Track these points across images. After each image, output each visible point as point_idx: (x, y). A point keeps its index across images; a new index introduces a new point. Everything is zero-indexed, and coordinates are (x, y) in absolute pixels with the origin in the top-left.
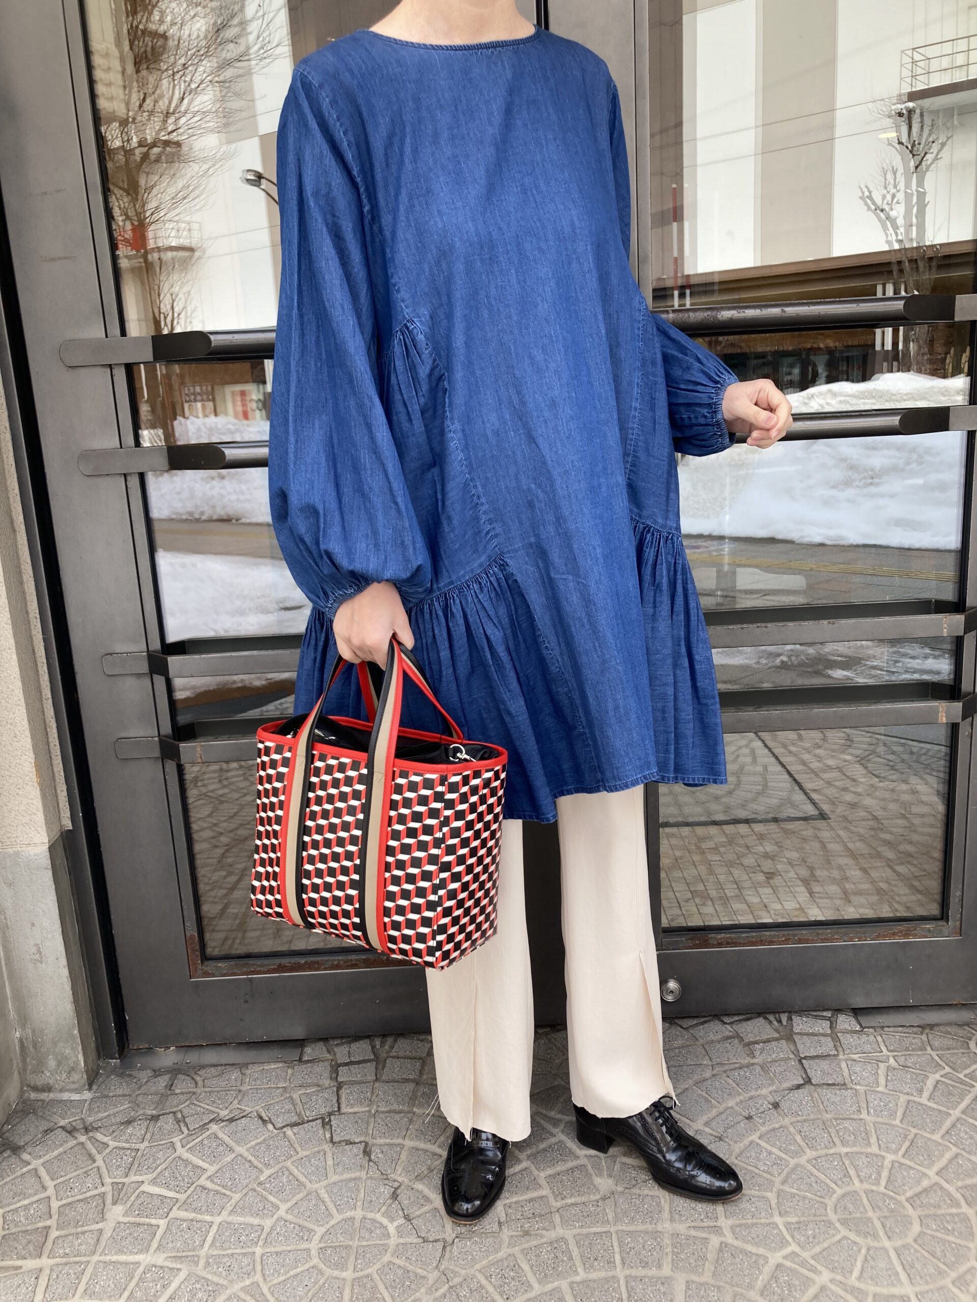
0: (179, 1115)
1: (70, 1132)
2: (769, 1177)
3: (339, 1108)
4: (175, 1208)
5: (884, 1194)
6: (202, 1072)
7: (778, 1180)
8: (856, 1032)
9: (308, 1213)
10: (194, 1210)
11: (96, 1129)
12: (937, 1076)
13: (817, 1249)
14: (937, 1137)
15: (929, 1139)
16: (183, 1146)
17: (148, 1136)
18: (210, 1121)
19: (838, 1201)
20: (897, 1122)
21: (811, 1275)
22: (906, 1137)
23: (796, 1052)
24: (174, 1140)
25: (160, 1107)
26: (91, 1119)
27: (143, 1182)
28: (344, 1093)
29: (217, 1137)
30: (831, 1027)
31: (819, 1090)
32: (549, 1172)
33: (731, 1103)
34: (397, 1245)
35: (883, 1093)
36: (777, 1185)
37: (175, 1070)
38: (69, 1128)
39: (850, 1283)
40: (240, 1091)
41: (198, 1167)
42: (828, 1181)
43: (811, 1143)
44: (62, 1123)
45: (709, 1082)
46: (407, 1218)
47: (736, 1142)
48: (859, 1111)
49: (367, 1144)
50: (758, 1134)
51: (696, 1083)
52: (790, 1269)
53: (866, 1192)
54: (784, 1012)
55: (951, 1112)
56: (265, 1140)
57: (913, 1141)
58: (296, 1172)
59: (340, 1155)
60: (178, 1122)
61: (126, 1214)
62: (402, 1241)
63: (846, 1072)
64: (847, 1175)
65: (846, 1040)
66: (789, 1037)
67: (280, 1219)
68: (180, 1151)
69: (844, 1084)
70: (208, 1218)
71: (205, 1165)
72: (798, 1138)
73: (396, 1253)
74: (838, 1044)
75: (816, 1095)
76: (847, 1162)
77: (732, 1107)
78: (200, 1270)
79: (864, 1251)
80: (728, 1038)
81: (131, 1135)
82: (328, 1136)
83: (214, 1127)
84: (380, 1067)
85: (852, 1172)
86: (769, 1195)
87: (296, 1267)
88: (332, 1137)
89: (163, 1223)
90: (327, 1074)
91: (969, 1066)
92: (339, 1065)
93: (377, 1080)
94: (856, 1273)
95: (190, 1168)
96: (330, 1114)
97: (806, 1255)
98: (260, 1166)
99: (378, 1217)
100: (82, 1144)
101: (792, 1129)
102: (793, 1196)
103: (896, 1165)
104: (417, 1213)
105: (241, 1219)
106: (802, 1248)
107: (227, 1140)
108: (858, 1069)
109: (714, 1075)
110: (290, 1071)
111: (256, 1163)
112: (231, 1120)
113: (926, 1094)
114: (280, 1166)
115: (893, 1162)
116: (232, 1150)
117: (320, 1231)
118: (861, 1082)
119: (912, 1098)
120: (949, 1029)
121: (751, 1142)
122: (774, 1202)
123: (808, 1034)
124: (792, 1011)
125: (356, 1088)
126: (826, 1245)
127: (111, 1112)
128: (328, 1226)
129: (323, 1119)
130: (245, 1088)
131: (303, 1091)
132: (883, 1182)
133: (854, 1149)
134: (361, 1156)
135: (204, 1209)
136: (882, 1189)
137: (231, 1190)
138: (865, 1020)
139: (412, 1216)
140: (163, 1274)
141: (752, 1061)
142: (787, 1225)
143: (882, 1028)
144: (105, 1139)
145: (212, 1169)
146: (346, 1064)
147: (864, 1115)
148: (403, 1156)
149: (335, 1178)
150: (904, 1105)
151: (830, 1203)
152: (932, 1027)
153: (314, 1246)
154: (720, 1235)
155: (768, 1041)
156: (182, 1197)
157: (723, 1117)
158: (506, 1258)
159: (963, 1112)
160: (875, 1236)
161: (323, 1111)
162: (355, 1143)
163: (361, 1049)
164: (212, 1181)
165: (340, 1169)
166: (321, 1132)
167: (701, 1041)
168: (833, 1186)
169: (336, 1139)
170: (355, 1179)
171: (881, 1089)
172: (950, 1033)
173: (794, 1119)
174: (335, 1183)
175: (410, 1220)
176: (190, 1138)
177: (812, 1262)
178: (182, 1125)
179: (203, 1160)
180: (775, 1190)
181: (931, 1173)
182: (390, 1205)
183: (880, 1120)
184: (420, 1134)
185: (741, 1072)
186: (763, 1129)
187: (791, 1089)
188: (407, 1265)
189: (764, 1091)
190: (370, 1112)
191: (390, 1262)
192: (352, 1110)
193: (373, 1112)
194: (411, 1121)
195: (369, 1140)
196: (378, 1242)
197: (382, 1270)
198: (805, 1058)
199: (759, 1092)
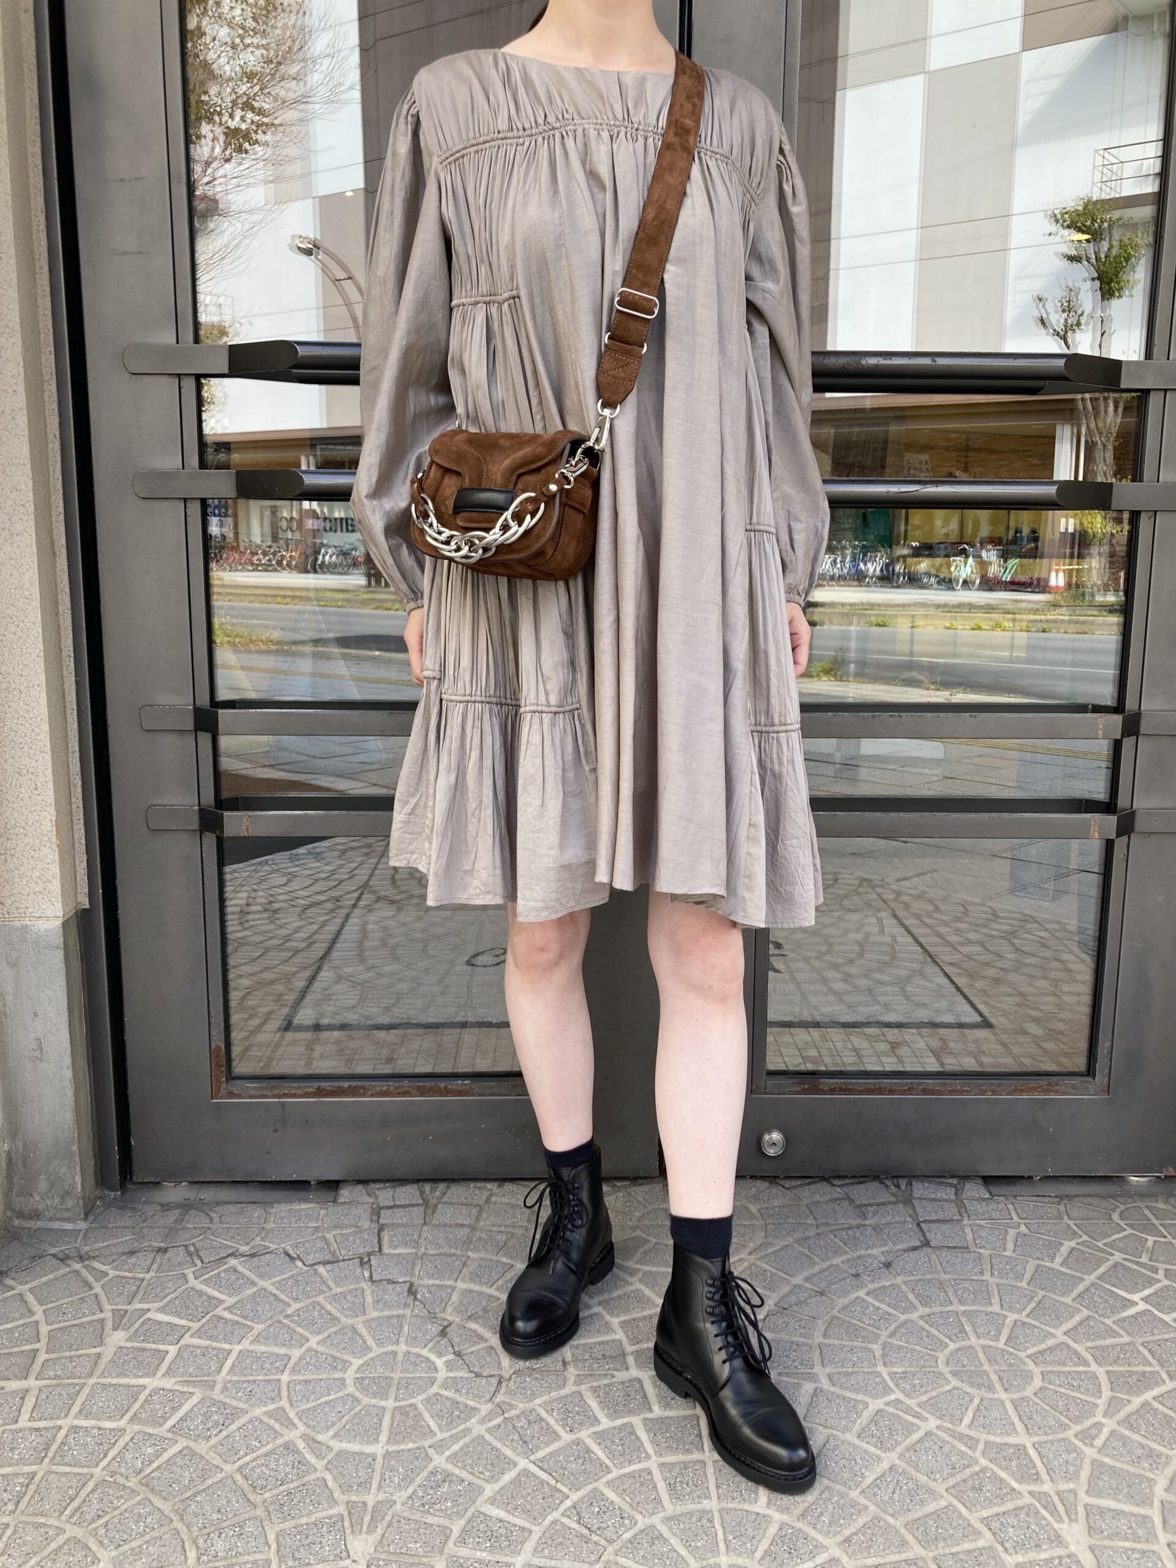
0: (192, 1249)
1: (62, 1260)
2: (875, 1330)
3: (380, 1250)
4: (187, 1336)
5: (1003, 1350)
6: (219, 1209)
7: (884, 1334)
8: (984, 1199)
9: (343, 1345)
10: (210, 1338)
11: (94, 1258)
12: (1073, 1244)
13: (924, 1398)
14: (1067, 1300)
15: (1058, 1301)
16: (196, 1278)
17: (155, 1267)
18: (228, 1256)
19: (951, 1354)
20: (1024, 1284)
21: (916, 1421)
22: (1032, 1298)
23: (915, 1216)
24: (186, 1272)
25: (169, 1240)
26: (87, 1248)
27: (149, 1310)
28: (386, 1236)
29: (235, 1270)
30: (956, 1194)
31: (938, 1252)
32: (623, 1318)
33: (836, 1261)
34: (446, 1378)
35: (1010, 1257)
36: (883, 1339)
37: (186, 1205)
38: (61, 1255)
39: (958, 1429)
40: (263, 1229)
41: (215, 1298)
42: (941, 1336)
43: (925, 1301)
44: (53, 1251)
45: (813, 1240)
46: (458, 1354)
47: (839, 1297)
48: (982, 1273)
49: (412, 1284)
50: (865, 1290)
51: (797, 1241)
52: (893, 1414)
53: (983, 1347)
54: (904, 1177)
55: (1086, 1277)
56: (292, 1276)
57: (1040, 1302)
58: (329, 1307)
59: (380, 1293)
60: (190, 1254)
61: (129, 1339)
62: (451, 1375)
63: (970, 1237)
64: (962, 1330)
65: (973, 1207)
66: (908, 1201)
67: (310, 1350)
68: (192, 1282)
69: (967, 1248)
70: (226, 1346)
71: (222, 1297)
72: (911, 1296)
73: (445, 1385)
74: (963, 1210)
75: (934, 1257)
76: (964, 1320)
77: (837, 1265)
78: (217, 1394)
79: (976, 1401)
80: (836, 1200)
81: (135, 1265)
82: (367, 1274)
83: (233, 1262)
84: (430, 1211)
85: (968, 1329)
86: (874, 1347)
87: (329, 1394)
88: (371, 1276)
89: (173, 1350)
90: (366, 1216)
91: (1110, 1236)
92: (381, 1208)
93: (425, 1223)
94: (967, 1420)
95: (205, 1298)
96: (369, 1254)
97: (911, 1402)
98: (286, 1299)
99: (425, 1352)
100: (77, 1271)
101: (904, 1288)
102: (900, 1348)
103: (1019, 1323)
104: (470, 1350)
105: (263, 1348)
106: (907, 1395)
107: (247, 1273)
108: (984, 1234)
109: (818, 1234)
110: (322, 1212)
111: (282, 1296)
112: (252, 1256)
113: (1058, 1260)
114: (311, 1300)
115: (1016, 1321)
116: (253, 1284)
117: (357, 1362)
118: (987, 1246)
119: (1043, 1263)
120: (1090, 1200)
121: (857, 1298)
122: (878, 1353)
123: (928, 1200)
124: (912, 1177)
125: (401, 1230)
126: (934, 1394)
127: (110, 1242)
128: (366, 1358)
129: (361, 1258)
130: (270, 1225)
131: (337, 1232)
132: (1003, 1338)
133: (973, 1308)
134: (406, 1294)
135: (221, 1337)
136: (1001, 1344)
137: (253, 1321)
138: (994, 1189)
139: (463, 1352)
140: (174, 1399)
141: (863, 1222)
142: (892, 1375)
143: (1015, 1196)
144: (104, 1268)
145: (231, 1301)
146: (391, 1207)
147: (987, 1277)
148: (455, 1297)
149: (375, 1314)
150: (1033, 1269)
151: (942, 1356)
152: (1070, 1197)
153: (350, 1374)
154: (815, 1382)
155: (883, 1204)
156: (195, 1326)
157: (826, 1273)
158: (571, 1395)
159: (1099, 1278)
160: (991, 1388)
161: (361, 1250)
162: (398, 1282)
163: (408, 1193)
164: (231, 1312)
165: (381, 1305)
166: (358, 1271)
167: (806, 1201)
168: (947, 1340)
169: (375, 1278)
170: (398, 1316)
171: (1007, 1253)
172: (1091, 1205)
173: (908, 1279)
174: (374, 1319)
175: (461, 1356)
176: (205, 1271)
177: (917, 1409)
178: (195, 1258)
179: (220, 1292)
180: (880, 1342)
181: (1059, 1332)
182: (438, 1342)
183: (1004, 1281)
184: (474, 1277)
185: (850, 1233)
186: (871, 1286)
187: (906, 1251)
188: (457, 1396)
189: (875, 1251)
190: (416, 1254)
191: (437, 1394)
192: (396, 1252)
193: (420, 1254)
194: (464, 1264)
195: (415, 1280)
196: (424, 1375)
197: (428, 1401)
198: (924, 1222)
199: (869, 1252)
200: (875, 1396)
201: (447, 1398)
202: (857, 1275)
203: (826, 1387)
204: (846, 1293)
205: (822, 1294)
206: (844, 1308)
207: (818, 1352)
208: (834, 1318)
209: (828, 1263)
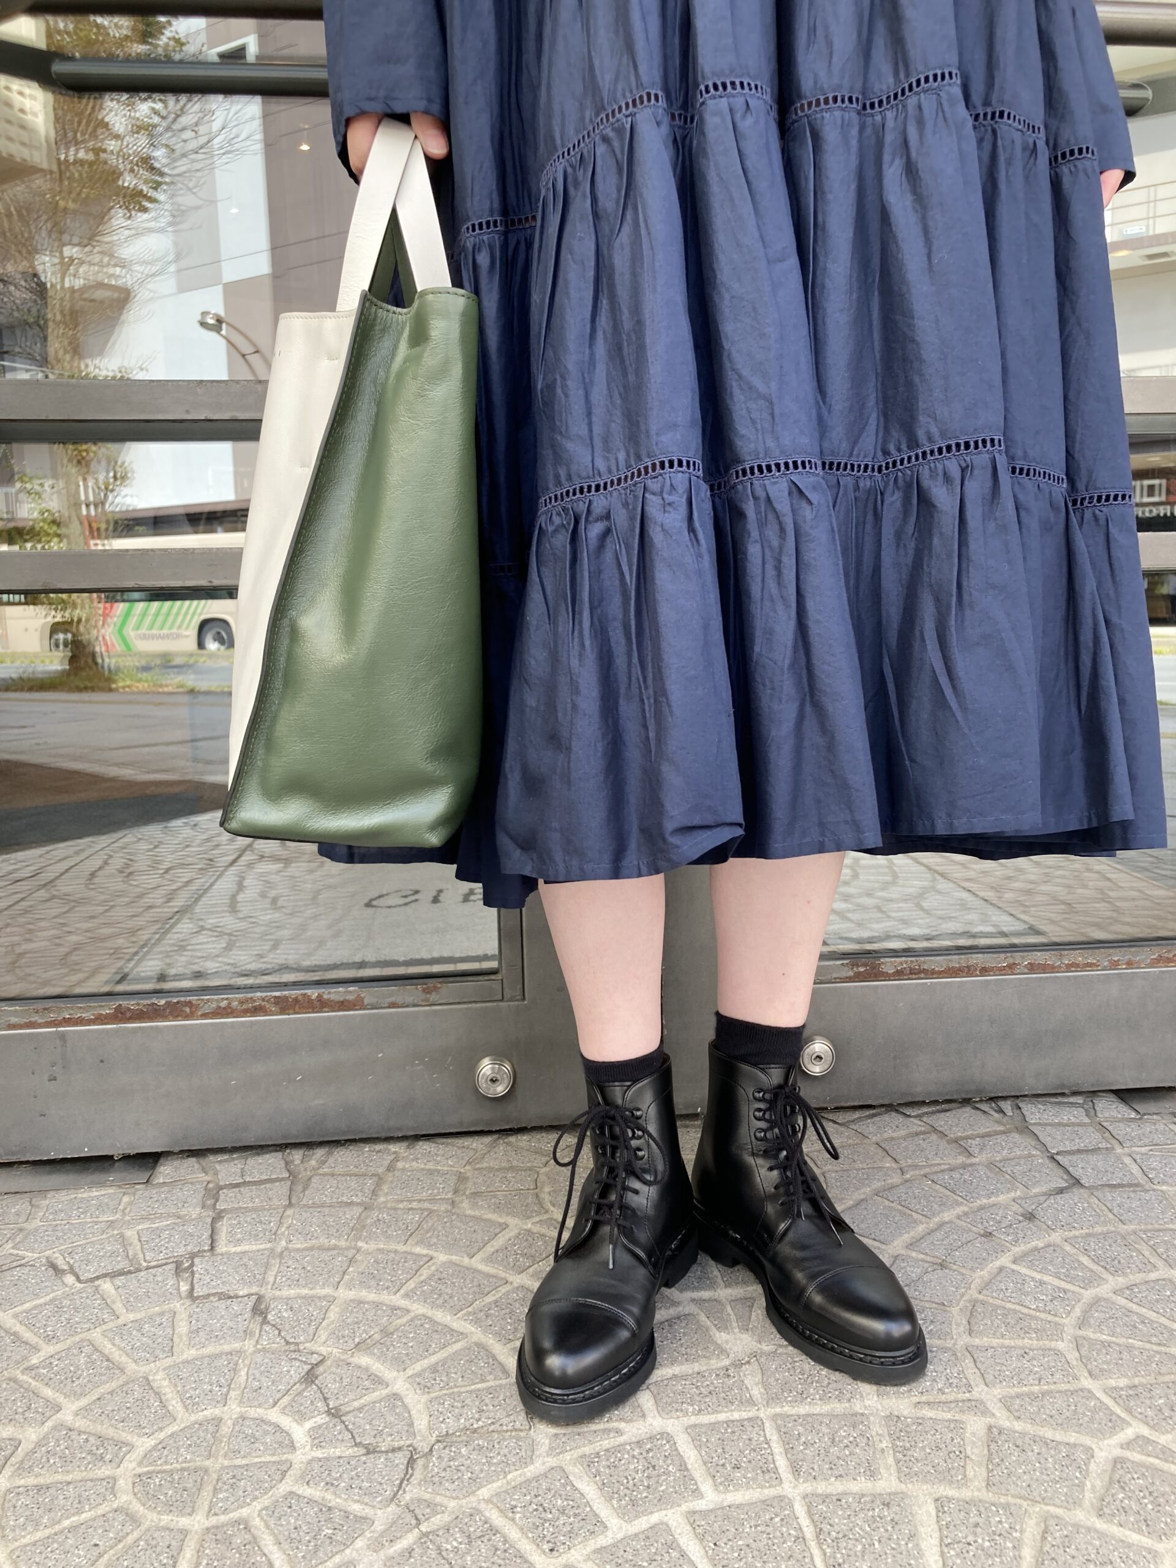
2: (1052, 1318)
3: (212, 1247)
7: (1069, 1324)
28: (225, 1224)
31: (1098, 1194)
34: (310, 1462)
36: (1069, 1330)
40: (19, 1232)
46: (334, 1413)
47: (971, 1270)
49: (260, 1299)
50: (1010, 1256)
56: (52, 1301)
58: (108, 1348)
59: (204, 1317)
62: (319, 1454)
65: (1120, 1130)
66: (1024, 1130)
67: (58, 1427)
72: (1087, 1261)
73: (307, 1476)
75: (1095, 1200)
77: (950, 1223)
82: (185, 1288)
84: (299, 1188)
86: (1061, 1346)
87: (80, 1512)
88: (192, 1290)
90: (195, 1202)
92: (221, 1189)
93: (290, 1206)
96: (193, 1256)
99: (273, 1415)
101: (1071, 1248)
102: (1106, 1345)
104: (356, 1404)
109: (907, 1181)
110: (126, 1201)
111: (27, 1336)
114: (77, 1338)
117: (144, 1444)
121: (1001, 1269)
122: (1072, 1356)
123: (1052, 1125)
125: (250, 1216)
128: (162, 1436)
129: (178, 1265)
130: (35, 1224)
131: (145, 1226)
134: (248, 1315)
139: (344, 1409)
141: (969, 1161)
146: (237, 1186)
148: (332, 1315)
149: (190, 1353)
153: (128, 1468)
155: (989, 1135)
157: (939, 1235)
158: (546, 1474)
161: (180, 1251)
162: (237, 1297)
163: (265, 1166)
165: (202, 1336)
166: (171, 1284)
167: (873, 1138)
169: (200, 1292)
170: (231, 1353)
174: (186, 1362)
175: (340, 1417)
180: (1066, 1336)
182: (300, 1394)
184: (369, 1279)
185: (956, 1175)
186: (1017, 1250)
187: (1049, 1194)
188: (329, 1496)
189: (1002, 1198)
190: (272, 1250)
191: (292, 1493)
192: (239, 1249)
193: (279, 1250)
194: (351, 1261)
195: (268, 1292)
196: (268, 1458)
197: (271, 1510)
198: (1057, 1154)
199: (993, 1200)
200: (1101, 1434)
201: (310, 1501)
202: (988, 1235)
203: (1006, 1424)
204: (982, 1262)
205: (943, 1266)
206: (987, 1285)
207: (969, 1361)
208: (974, 1303)
209: (937, 1219)
